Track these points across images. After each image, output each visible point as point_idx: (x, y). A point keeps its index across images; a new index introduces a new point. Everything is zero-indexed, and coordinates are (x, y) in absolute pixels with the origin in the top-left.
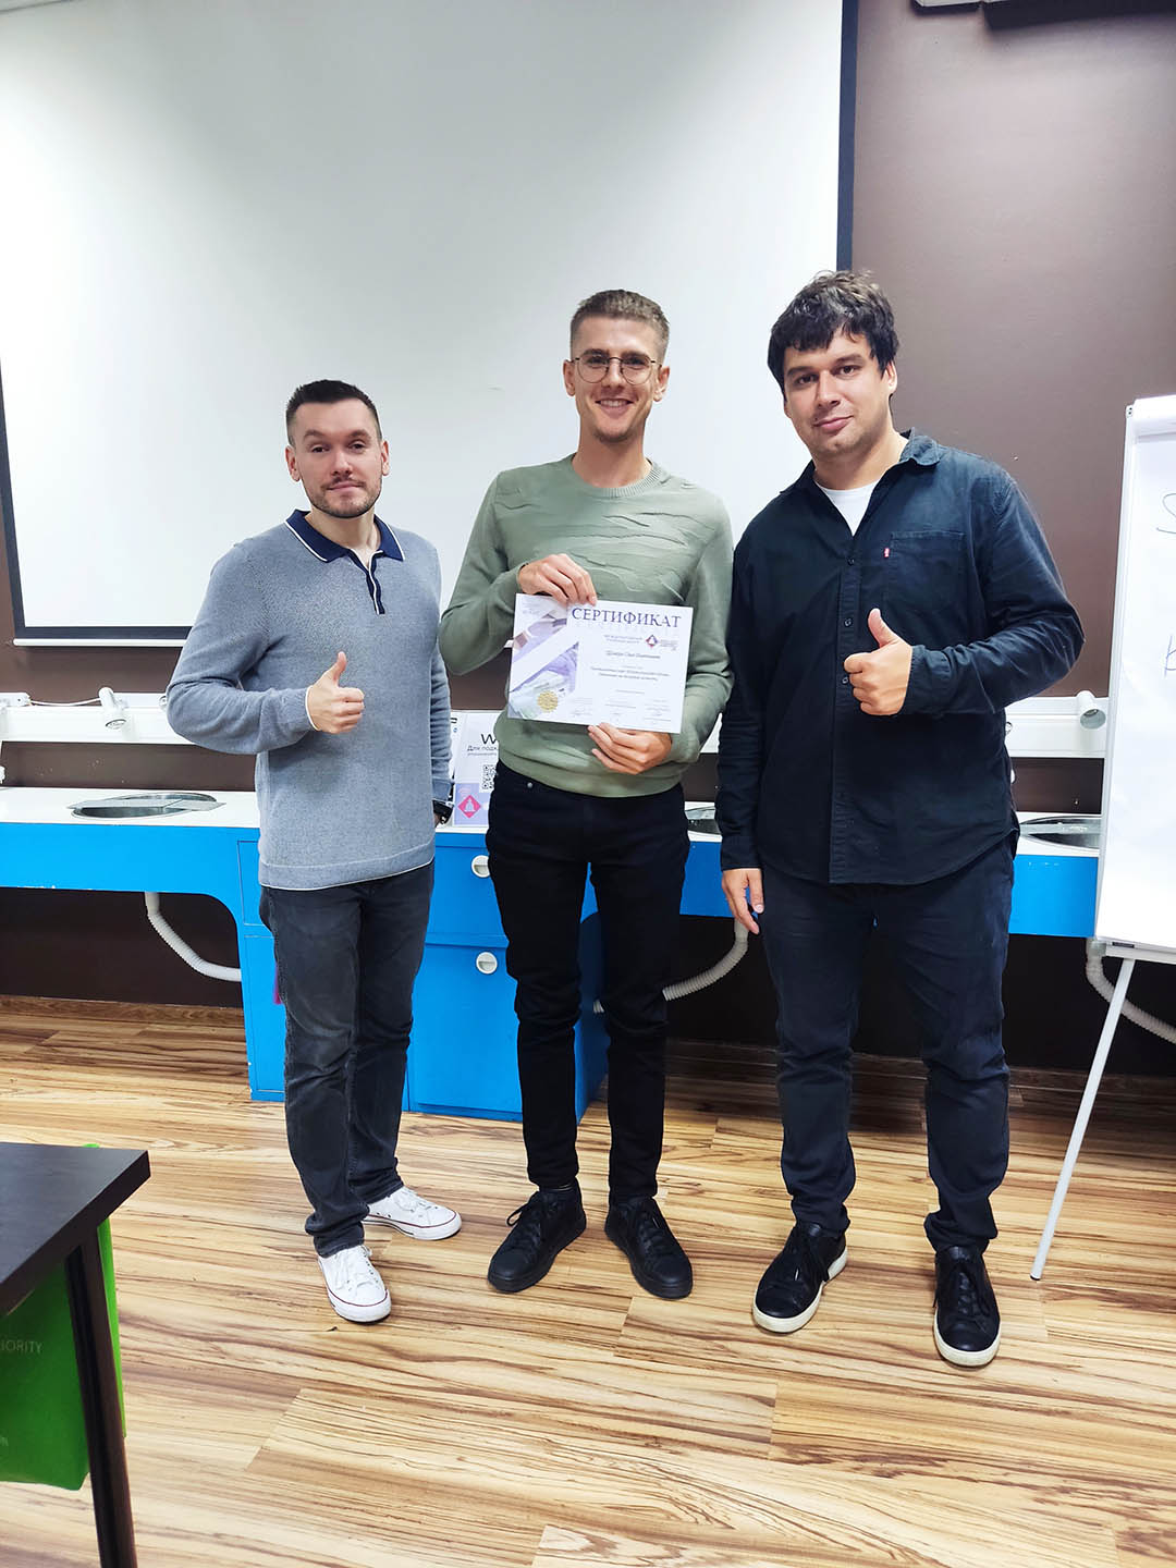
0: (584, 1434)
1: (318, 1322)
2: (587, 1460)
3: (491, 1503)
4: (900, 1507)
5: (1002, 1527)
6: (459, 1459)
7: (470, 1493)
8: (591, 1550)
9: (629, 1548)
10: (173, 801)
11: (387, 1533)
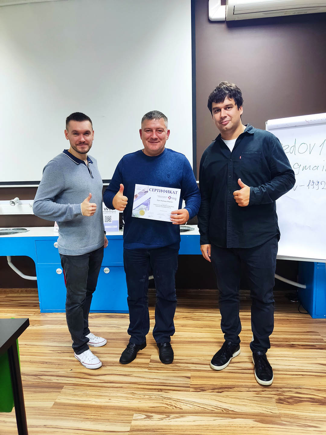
0: (142, 390)
1: (67, 368)
2: (143, 396)
3: (119, 409)
4: (223, 399)
5: (249, 401)
6: (109, 399)
7: (113, 408)
8: (146, 418)
9: (156, 416)
10: (15, 230)
11: (92, 420)
